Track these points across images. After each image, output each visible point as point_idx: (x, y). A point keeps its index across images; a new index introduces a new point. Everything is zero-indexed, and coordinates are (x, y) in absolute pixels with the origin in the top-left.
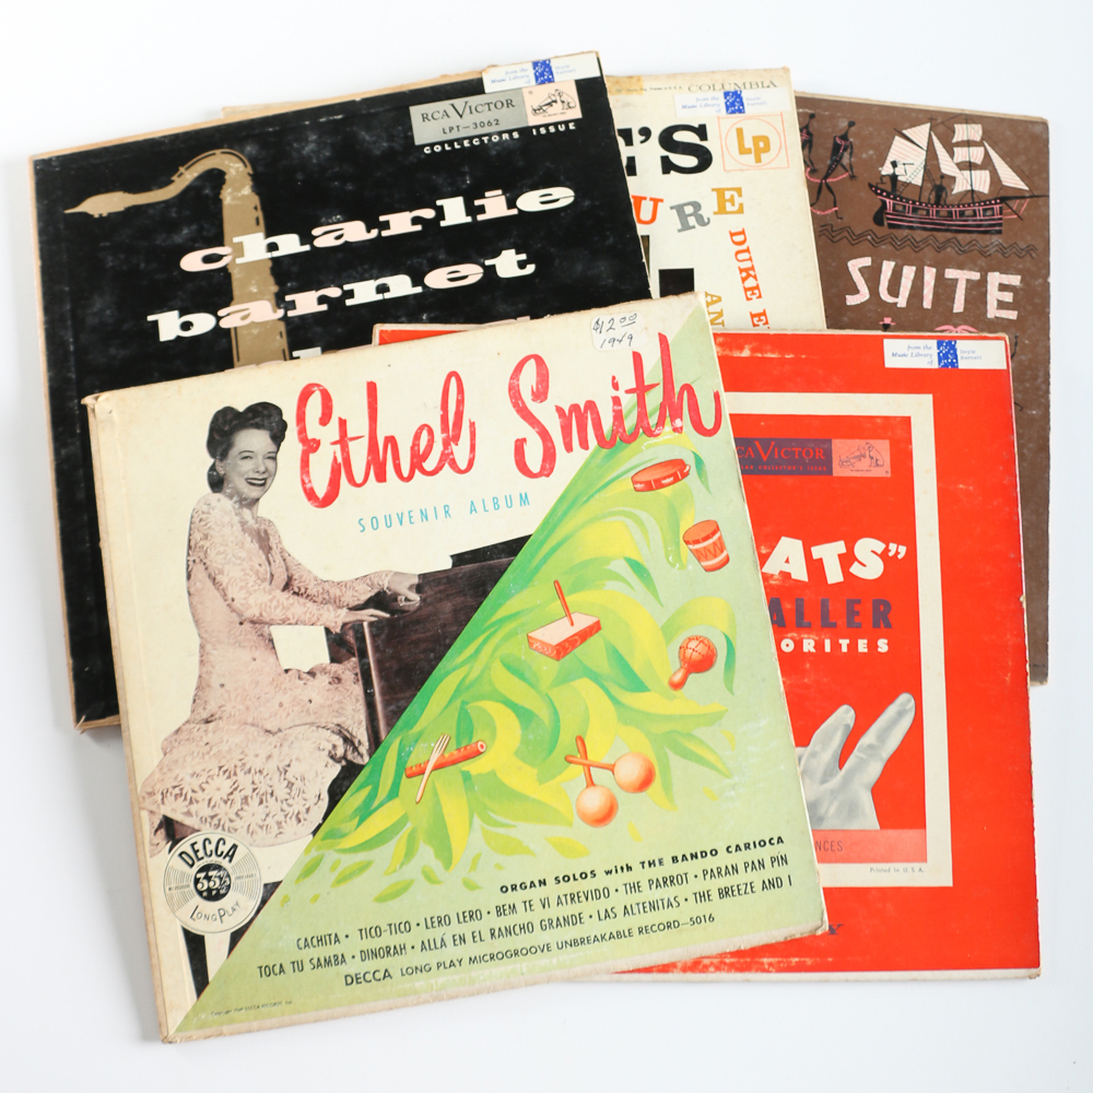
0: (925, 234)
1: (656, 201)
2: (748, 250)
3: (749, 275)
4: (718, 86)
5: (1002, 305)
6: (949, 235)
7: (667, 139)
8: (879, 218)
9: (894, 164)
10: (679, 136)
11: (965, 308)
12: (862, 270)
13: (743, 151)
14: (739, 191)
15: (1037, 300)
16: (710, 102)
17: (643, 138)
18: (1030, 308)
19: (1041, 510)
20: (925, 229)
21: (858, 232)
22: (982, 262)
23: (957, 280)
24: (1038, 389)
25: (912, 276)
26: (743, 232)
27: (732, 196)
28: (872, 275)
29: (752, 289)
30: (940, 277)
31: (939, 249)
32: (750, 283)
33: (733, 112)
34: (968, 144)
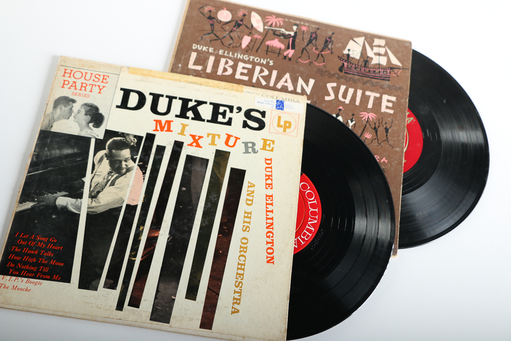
0: (359, 77)
1: (237, 138)
2: (271, 168)
3: (269, 178)
4: (275, 97)
5: (387, 107)
6: (368, 79)
7: (248, 114)
8: (341, 69)
9: (349, 50)
10: (253, 114)
11: (373, 107)
12: (333, 88)
13: (279, 125)
14: (273, 142)
15: (402, 107)
16: (270, 103)
17: (238, 111)
18: (399, 110)
19: (398, 187)
20: (359, 76)
21: (332, 73)
22: (381, 90)
23: (370, 96)
24: (400, 140)
25: (352, 92)
26: (271, 160)
27: (270, 143)
28: (336, 90)
29: (269, 184)
30: (363, 94)
31: (364, 84)
32: (269, 182)
33: (279, 109)
34: (379, 46)
